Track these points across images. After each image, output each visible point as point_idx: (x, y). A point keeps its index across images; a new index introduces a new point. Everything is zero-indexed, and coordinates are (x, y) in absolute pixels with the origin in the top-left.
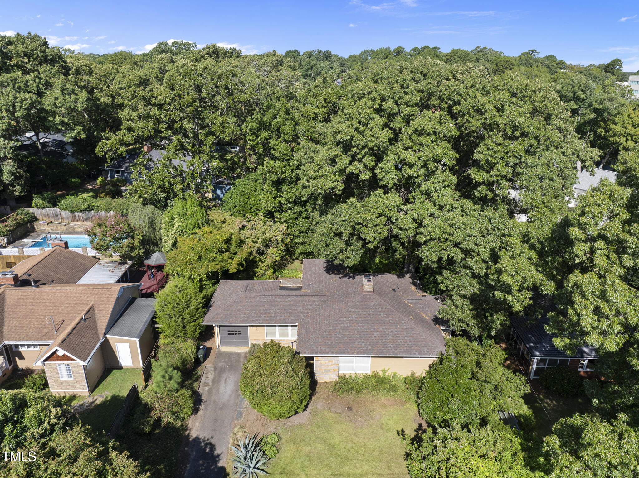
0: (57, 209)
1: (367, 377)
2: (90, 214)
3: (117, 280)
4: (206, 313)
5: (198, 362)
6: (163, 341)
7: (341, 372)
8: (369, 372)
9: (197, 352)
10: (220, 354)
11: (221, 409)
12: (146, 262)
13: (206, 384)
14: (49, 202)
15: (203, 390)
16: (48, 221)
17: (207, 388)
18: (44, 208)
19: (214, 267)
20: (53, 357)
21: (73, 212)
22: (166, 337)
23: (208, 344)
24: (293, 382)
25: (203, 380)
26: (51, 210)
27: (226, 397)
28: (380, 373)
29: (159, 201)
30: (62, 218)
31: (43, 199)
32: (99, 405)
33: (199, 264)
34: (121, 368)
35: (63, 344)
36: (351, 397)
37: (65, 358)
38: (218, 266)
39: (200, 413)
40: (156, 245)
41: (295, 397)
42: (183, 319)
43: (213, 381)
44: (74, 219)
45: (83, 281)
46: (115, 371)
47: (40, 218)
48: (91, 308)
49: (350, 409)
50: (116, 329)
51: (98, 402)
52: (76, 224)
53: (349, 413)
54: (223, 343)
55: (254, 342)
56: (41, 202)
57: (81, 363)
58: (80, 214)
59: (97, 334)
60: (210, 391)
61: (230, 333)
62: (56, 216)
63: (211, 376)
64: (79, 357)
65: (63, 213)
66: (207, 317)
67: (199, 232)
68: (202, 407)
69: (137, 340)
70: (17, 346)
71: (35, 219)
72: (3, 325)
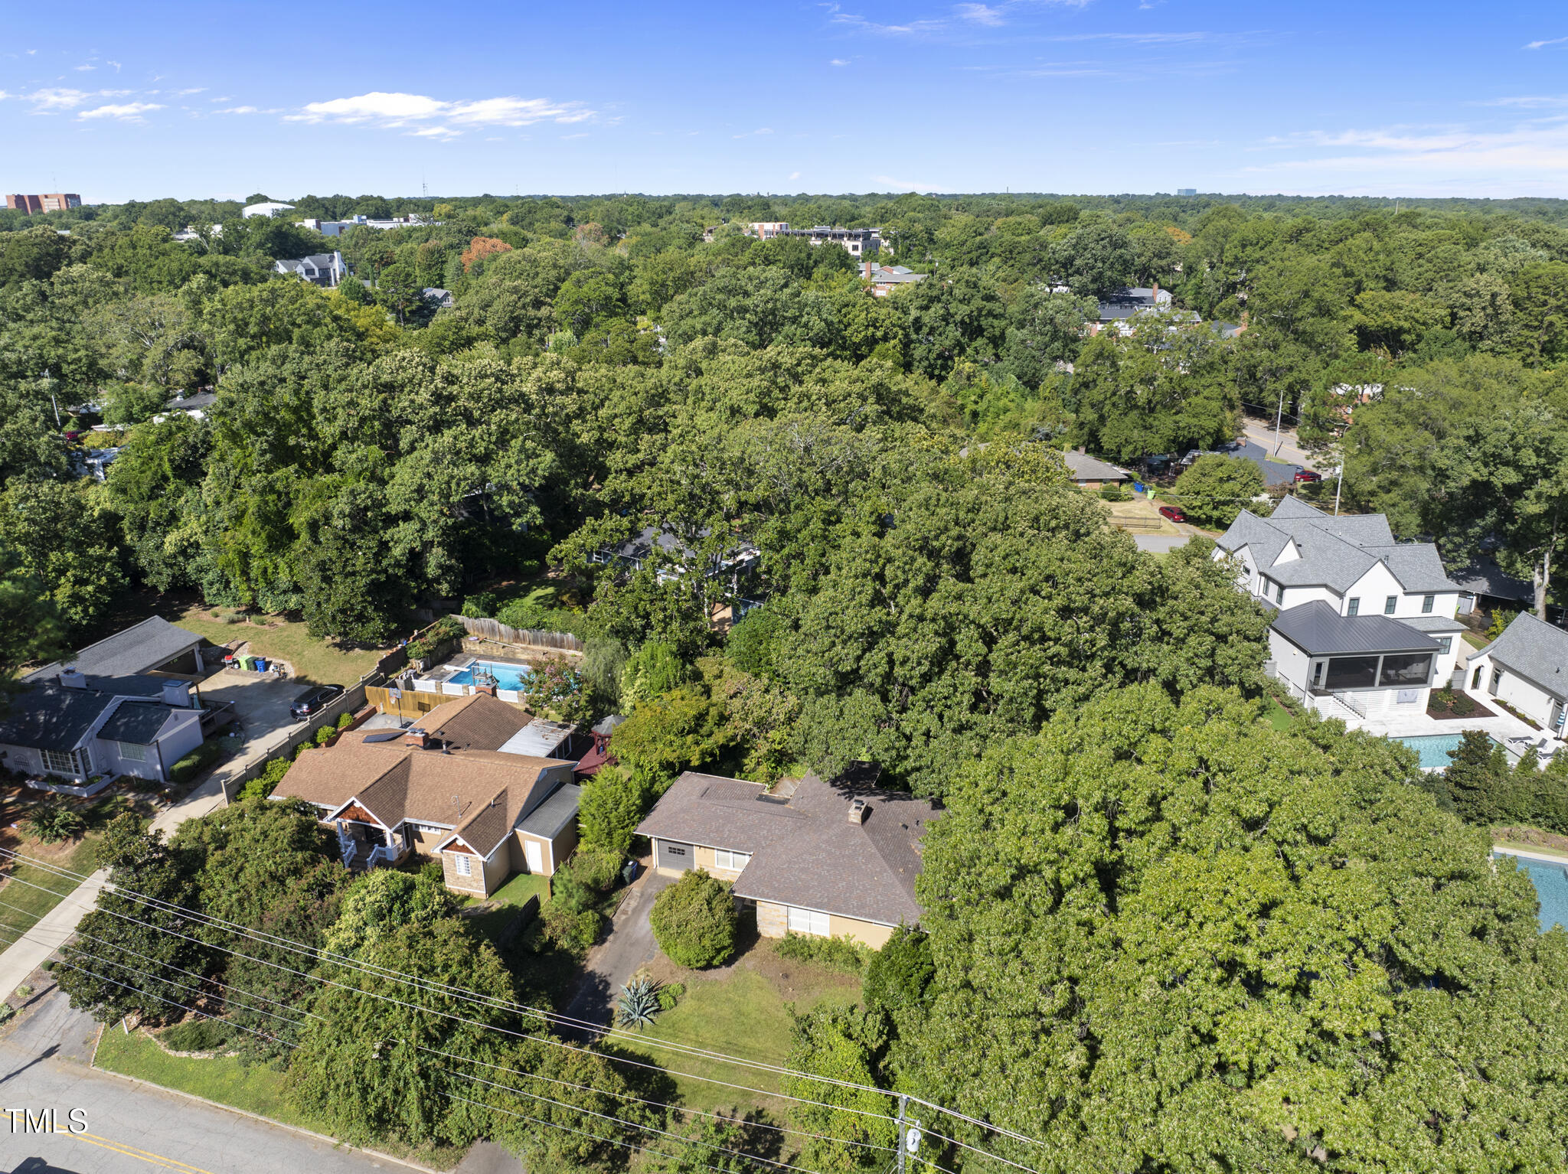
0: (494, 621)
1: (824, 940)
2: (539, 634)
3: (548, 752)
4: (641, 819)
5: (620, 882)
6: (582, 847)
7: (793, 928)
8: (828, 936)
9: (622, 868)
10: (655, 877)
11: (632, 945)
12: (595, 728)
13: (625, 912)
14: (485, 609)
15: (618, 920)
16: (482, 637)
17: (624, 917)
18: (477, 617)
19: (670, 755)
20: (452, 845)
21: (516, 629)
22: (588, 842)
23: (644, 862)
24: (706, 924)
25: (623, 906)
26: (487, 622)
27: (643, 932)
28: (843, 939)
29: (633, 631)
30: (501, 635)
31: (477, 605)
32: (493, 913)
33: (652, 747)
34: (529, 873)
35: (465, 832)
36: (791, 963)
37: (464, 849)
38: (675, 755)
39: (607, 944)
40: (614, 703)
42: (609, 823)
43: (634, 910)
44: (517, 639)
45: (506, 748)
46: (521, 876)
47: (470, 630)
48: (504, 792)
49: (786, 976)
50: (528, 823)
51: (494, 909)
52: (518, 646)
53: (783, 982)
54: (661, 863)
56: (474, 608)
57: (481, 858)
58: (526, 632)
59: (505, 825)
60: (627, 920)
61: (672, 850)
62: (493, 631)
63: (633, 903)
64: (479, 851)
65: (502, 627)
66: (642, 825)
67: (667, 697)
68: (611, 937)
69: (550, 841)
70: (417, 826)
71: (464, 633)
72: (404, 798)
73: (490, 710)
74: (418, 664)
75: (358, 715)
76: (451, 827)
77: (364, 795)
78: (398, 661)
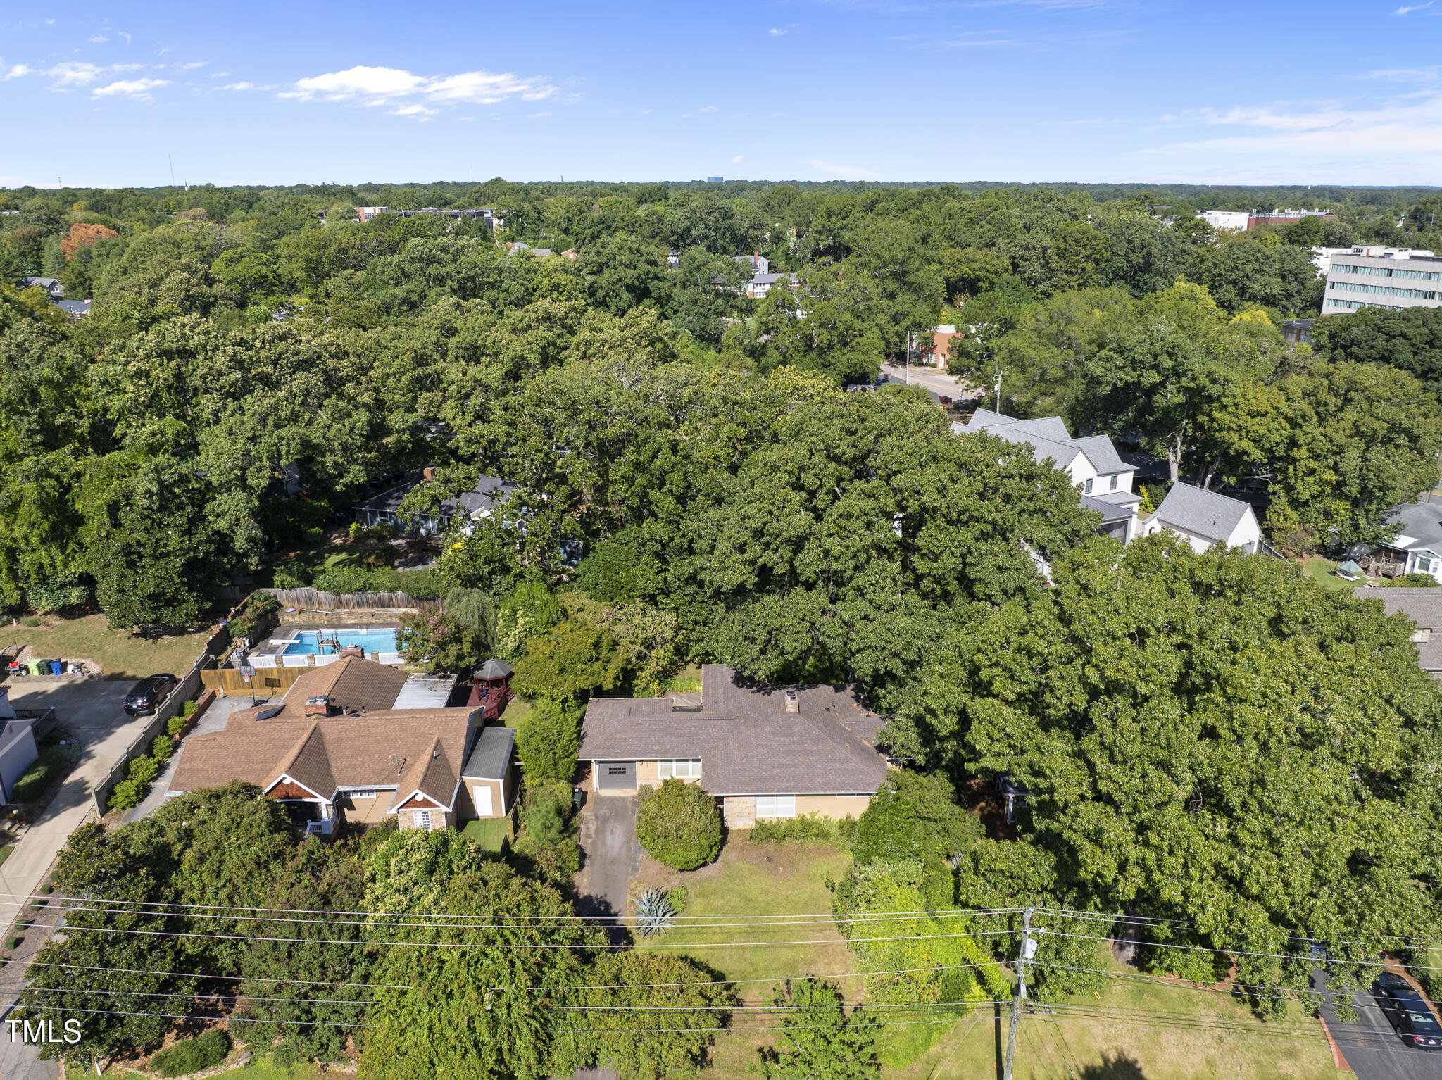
0: (313, 590)
1: (791, 820)
2: (364, 596)
3: (445, 702)
4: (580, 745)
5: (575, 810)
6: (528, 781)
7: (758, 817)
8: (793, 816)
9: (572, 796)
10: (600, 800)
11: (612, 863)
12: (477, 674)
13: (588, 836)
14: (300, 578)
15: (586, 844)
16: (298, 607)
17: (590, 841)
18: (293, 587)
19: (582, 683)
20: (411, 803)
21: (338, 594)
22: (533, 778)
23: (583, 786)
24: (701, 824)
25: (583, 831)
26: (303, 591)
27: (616, 850)
28: (808, 816)
29: (481, 578)
30: (320, 603)
31: (292, 575)
33: (561, 679)
34: (478, 819)
35: (424, 786)
36: (771, 846)
37: (426, 803)
38: (588, 682)
39: (586, 868)
40: (487, 648)
41: (704, 842)
42: (554, 754)
43: (597, 832)
44: (339, 604)
45: (401, 703)
46: (471, 823)
47: (285, 603)
48: (438, 743)
49: (770, 859)
50: (471, 768)
52: (341, 612)
53: (769, 864)
54: (602, 785)
55: (644, 783)
56: (289, 579)
57: (444, 809)
58: (349, 596)
59: (451, 774)
60: (594, 843)
61: (612, 771)
62: (310, 600)
63: (593, 827)
64: (442, 802)
65: (322, 595)
66: (582, 752)
67: (555, 630)
68: (587, 862)
69: (501, 781)
70: (347, 793)
71: (278, 606)
72: (329, 768)
73: (367, 672)
74: (242, 643)
75: (201, 701)
76: (393, 787)
77: (292, 770)
78: (222, 642)
